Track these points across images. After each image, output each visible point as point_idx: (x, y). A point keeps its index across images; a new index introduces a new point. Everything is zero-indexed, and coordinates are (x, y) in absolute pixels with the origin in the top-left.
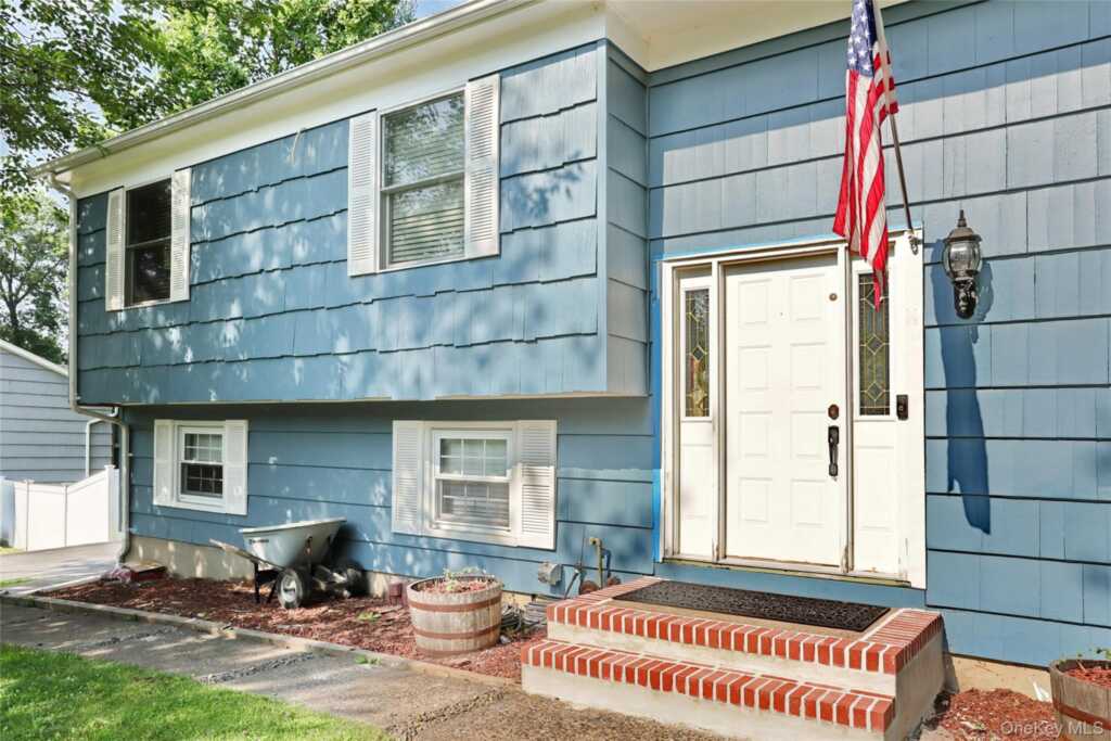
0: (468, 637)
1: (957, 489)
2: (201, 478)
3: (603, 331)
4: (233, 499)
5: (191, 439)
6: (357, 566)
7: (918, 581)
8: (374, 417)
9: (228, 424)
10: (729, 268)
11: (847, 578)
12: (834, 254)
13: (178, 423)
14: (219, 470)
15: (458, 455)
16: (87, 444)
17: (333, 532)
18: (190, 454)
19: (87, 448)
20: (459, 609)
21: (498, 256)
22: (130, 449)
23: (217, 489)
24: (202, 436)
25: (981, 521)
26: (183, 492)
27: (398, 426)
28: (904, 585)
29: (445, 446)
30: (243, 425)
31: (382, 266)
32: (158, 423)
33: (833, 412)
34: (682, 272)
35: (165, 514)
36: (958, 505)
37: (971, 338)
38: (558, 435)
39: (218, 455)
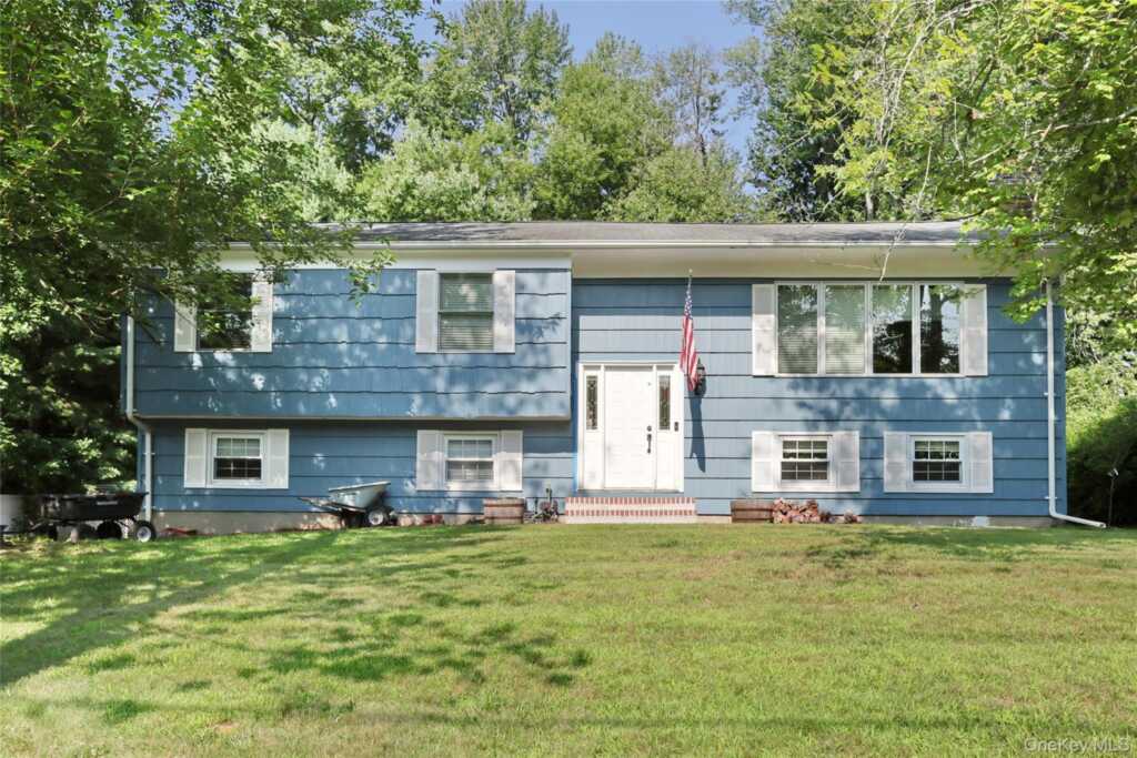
1: (695, 455)
2: (233, 468)
5: (223, 442)
7: (681, 490)
8: (410, 427)
9: (268, 432)
10: (608, 368)
11: (656, 491)
12: (651, 367)
13: (209, 431)
14: (254, 462)
15: (461, 448)
18: (222, 452)
21: (514, 354)
23: (255, 474)
24: (235, 440)
25: (702, 467)
26: (218, 477)
27: (421, 433)
28: (677, 492)
29: (452, 443)
30: (285, 432)
31: (440, 350)
32: (189, 431)
33: (649, 429)
34: (586, 368)
35: (198, 493)
36: (695, 462)
37: (700, 402)
38: (524, 437)
39: (258, 453)
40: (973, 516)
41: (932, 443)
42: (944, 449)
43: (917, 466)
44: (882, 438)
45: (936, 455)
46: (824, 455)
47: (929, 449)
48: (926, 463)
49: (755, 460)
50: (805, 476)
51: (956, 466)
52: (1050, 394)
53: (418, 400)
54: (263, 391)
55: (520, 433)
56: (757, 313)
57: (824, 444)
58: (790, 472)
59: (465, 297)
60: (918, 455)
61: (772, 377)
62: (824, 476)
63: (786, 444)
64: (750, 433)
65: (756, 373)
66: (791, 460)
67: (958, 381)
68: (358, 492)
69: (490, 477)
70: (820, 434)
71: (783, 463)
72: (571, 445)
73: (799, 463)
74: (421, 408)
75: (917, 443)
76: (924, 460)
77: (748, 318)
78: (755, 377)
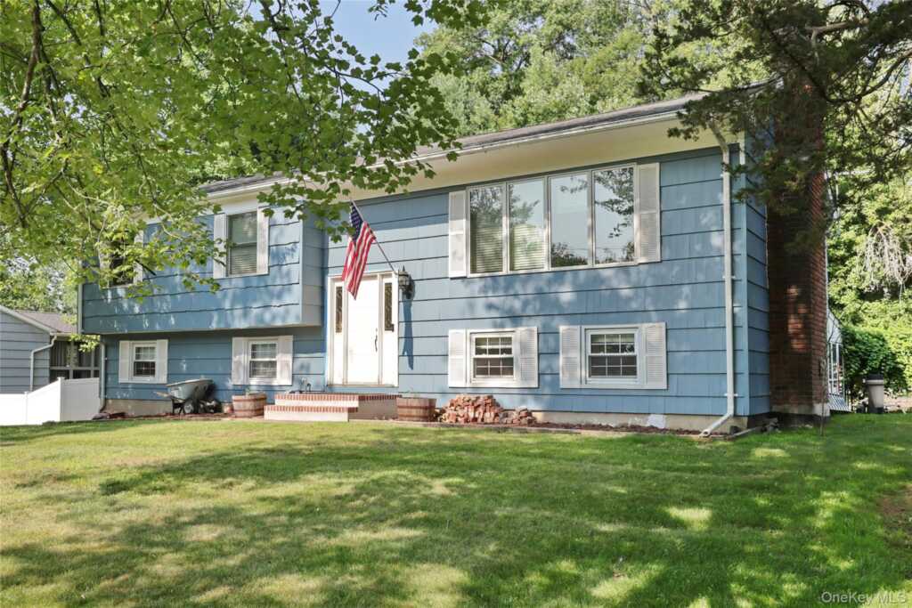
0: (252, 411)
1: (406, 354)
2: (144, 368)
3: (301, 303)
4: (161, 377)
5: (138, 350)
6: (216, 400)
7: (396, 385)
8: (226, 335)
9: (158, 341)
11: (379, 385)
12: (377, 277)
13: (132, 342)
14: (153, 364)
15: (259, 351)
16: (32, 367)
17: (206, 385)
18: (138, 357)
19: (32, 370)
20: (249, 400)
21: (268, 275)
22: (106, 356)
23: (152, 373)
24: (145, 348)
25: (411, 365)
26: (134, 375)
27: (235, 340)
29: (254, 347)
30: (166, 341)
31: (227, 275)
32: (121, 342)
33: (376, 330)
34: (334, 280)
35: (125, 387)
36: (406, 359)
37: (411, 305)
38: (294, 342)
39: (153, 357)
40: (649, 414)
41: (608, 336)
42: (620, 342)
43: (593, 360)
44: (558, 333)
45: (614, 348)
46: (509, 351)
47: (605, 341)
48: (604, 358)
49: (450, 357)
50: (495, 372)
51: (633, 360)
52: (727, 277)
53: (216, 317)
54: (139, 314)
55: (291, 338)
56: (452, 219)
57: (509, 340)
58: (482, 368)
59: (246, 233)
60: (594, 349)
61: (465, 278)
62: (510, 371)
63: (478, 342)
64: (447, 332)
65: (452, 274)
66: (483, 356)
67: (632, 270)
68: (180, 388)
69: (274, 374)
70: (507, 331)
71: (476, 360)
72: (320, 347)
73: (491, 359)
74: (219, 322)
75: (594, 338)
76: (601, 354)
77: (445, 224)
78: (452, 279)
